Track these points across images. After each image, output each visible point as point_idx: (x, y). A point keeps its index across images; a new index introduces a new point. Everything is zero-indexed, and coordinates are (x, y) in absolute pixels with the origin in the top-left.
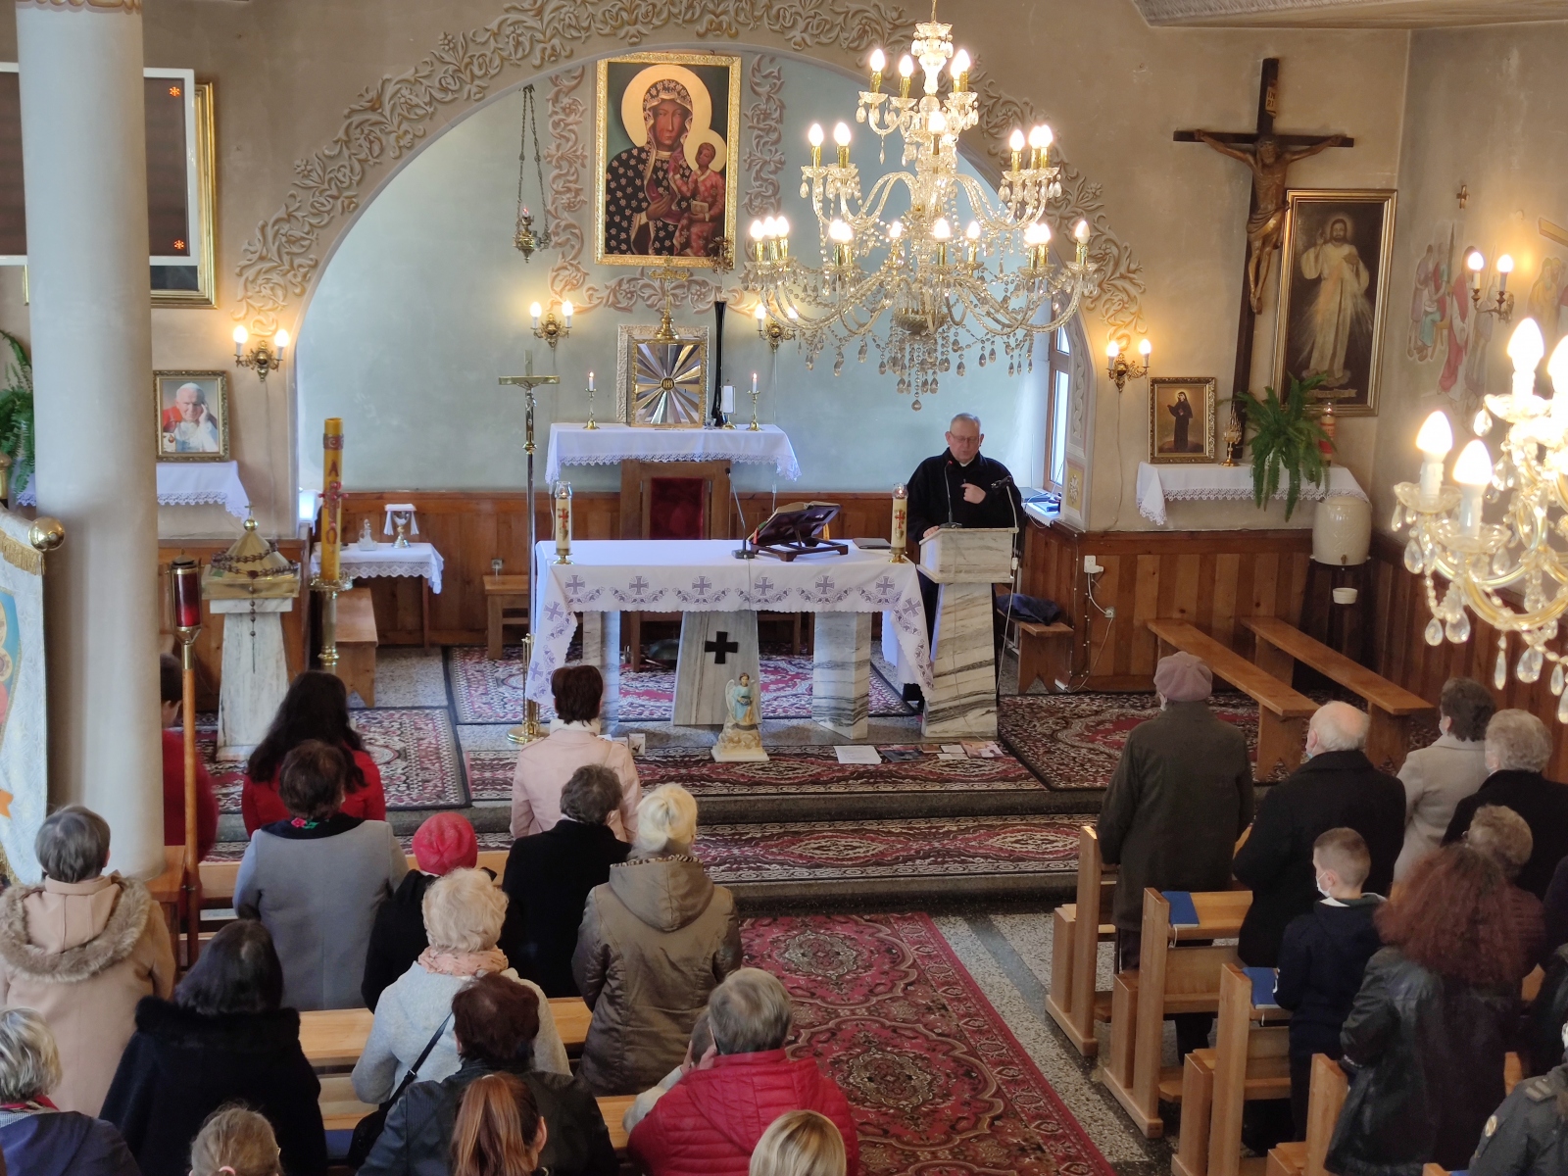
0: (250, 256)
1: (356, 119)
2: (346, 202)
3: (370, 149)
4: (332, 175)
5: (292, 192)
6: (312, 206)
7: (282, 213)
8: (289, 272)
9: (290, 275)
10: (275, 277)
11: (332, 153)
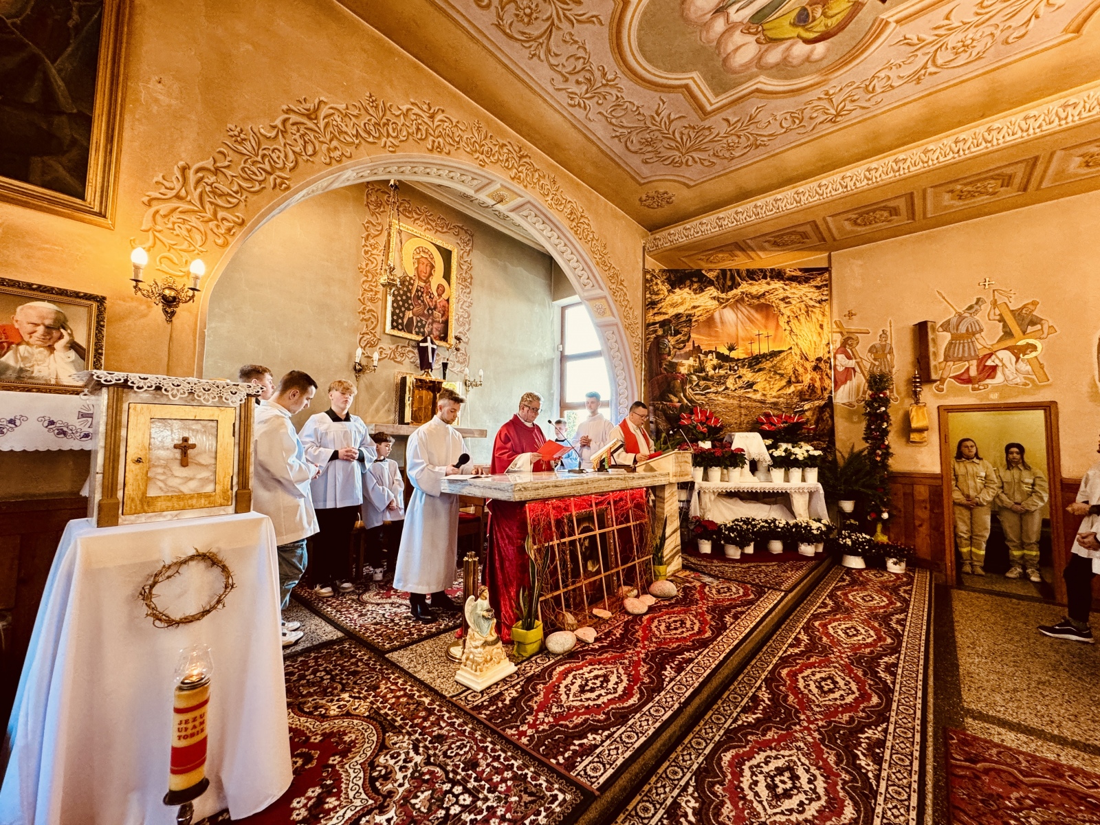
0: (163, 190)
1: (294, 118)
2: (278, 181)
3: (305, 147)
4: (265, 152)
5: (222, 149)
6: (243, 169)
7: (209, 163)
8: (211, 220)
9: (212, 225)
10: (193, 220)
11: (269, 135)
